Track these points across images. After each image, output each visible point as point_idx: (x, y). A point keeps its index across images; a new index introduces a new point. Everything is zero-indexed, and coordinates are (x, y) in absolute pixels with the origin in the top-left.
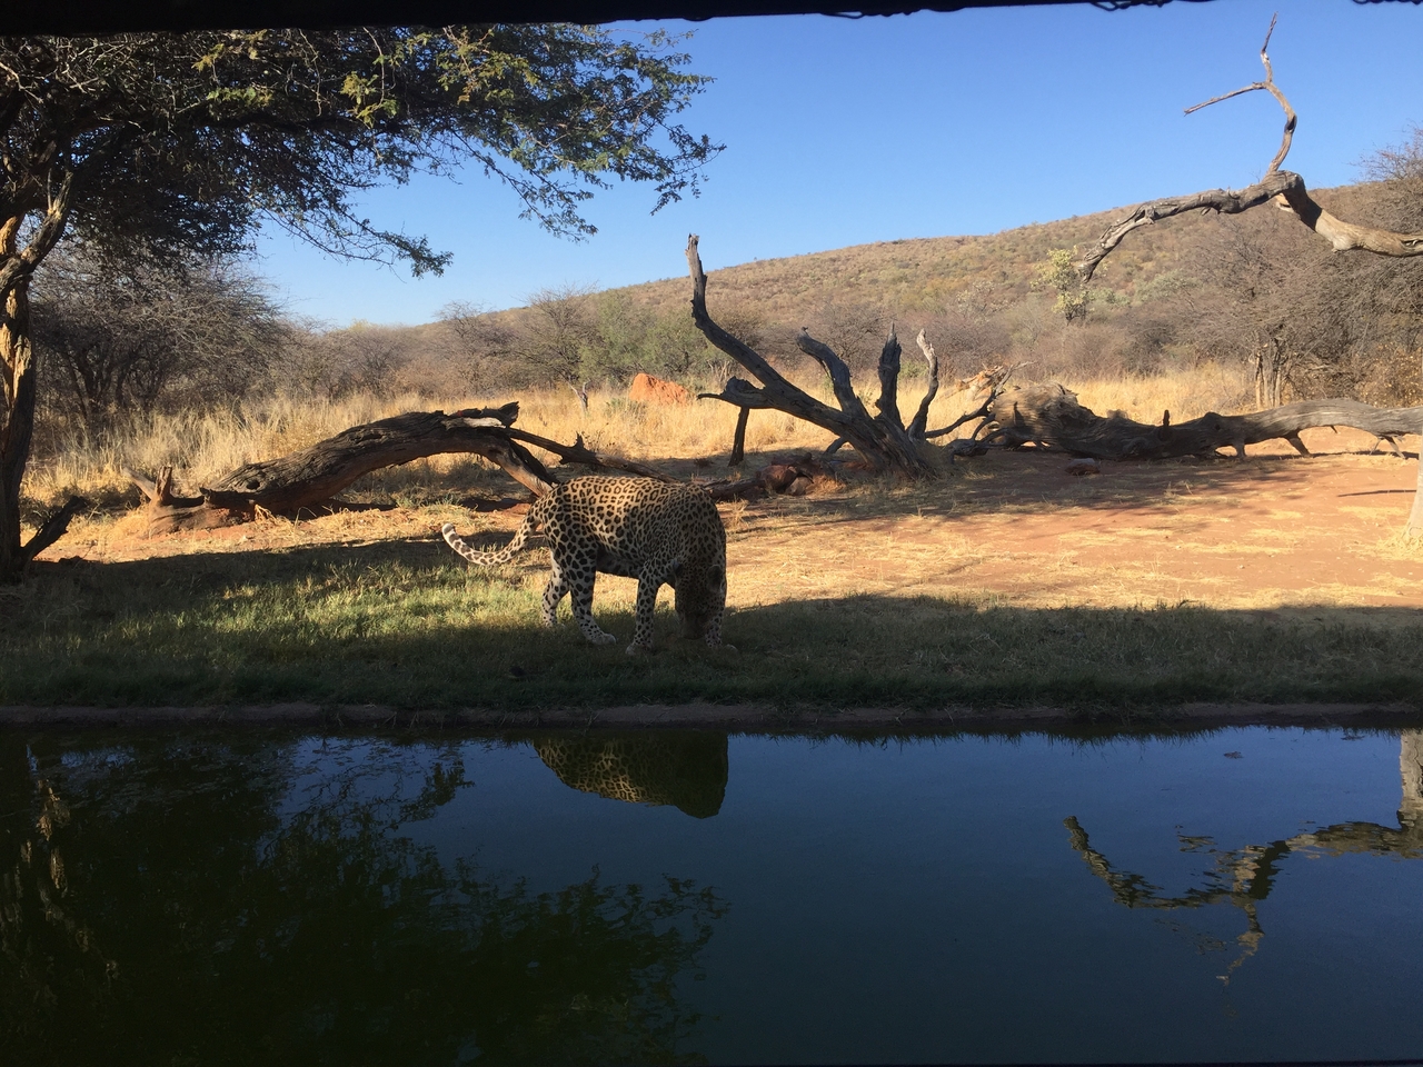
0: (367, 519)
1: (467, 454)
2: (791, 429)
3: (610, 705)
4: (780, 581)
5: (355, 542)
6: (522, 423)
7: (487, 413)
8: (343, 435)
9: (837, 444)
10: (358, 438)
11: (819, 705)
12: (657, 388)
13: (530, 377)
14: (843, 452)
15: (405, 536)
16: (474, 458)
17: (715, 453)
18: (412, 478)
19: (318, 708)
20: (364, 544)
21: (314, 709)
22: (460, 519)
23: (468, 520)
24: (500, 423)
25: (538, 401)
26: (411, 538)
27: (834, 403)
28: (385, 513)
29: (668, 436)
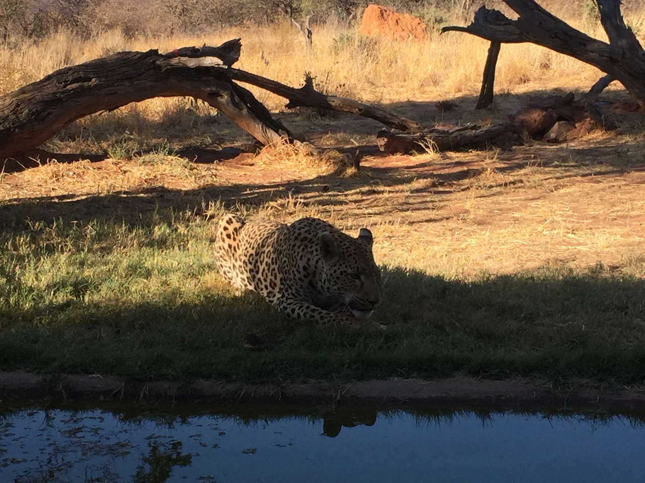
0: (77, 171)
1: (181, 98)
2: (546, 66)
3: (361, 378)
4: (543, 240)
5: (64, 197)
6: (245, 63)
7: (208, 51)
8: (48, 78)
9: (604, 83)
10: (66, 81)
11: (600, 380)
12: (390, 22)
13: (244, 11)
14: (608, 92)
15: (118, 189)
16: (187, 101)
17: (459, 95)
18: (120, 126)
19: (39, 378)
20: (76, 199)
21: (34, 379)
22: (178, 170)
23: (187, 172)
24: (221, 63)
25: (255, 39)
26: (125, 193)
27: (600, 34)
28: (97, 164)
29: (405, 77)
